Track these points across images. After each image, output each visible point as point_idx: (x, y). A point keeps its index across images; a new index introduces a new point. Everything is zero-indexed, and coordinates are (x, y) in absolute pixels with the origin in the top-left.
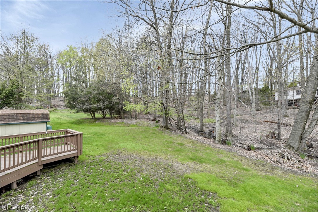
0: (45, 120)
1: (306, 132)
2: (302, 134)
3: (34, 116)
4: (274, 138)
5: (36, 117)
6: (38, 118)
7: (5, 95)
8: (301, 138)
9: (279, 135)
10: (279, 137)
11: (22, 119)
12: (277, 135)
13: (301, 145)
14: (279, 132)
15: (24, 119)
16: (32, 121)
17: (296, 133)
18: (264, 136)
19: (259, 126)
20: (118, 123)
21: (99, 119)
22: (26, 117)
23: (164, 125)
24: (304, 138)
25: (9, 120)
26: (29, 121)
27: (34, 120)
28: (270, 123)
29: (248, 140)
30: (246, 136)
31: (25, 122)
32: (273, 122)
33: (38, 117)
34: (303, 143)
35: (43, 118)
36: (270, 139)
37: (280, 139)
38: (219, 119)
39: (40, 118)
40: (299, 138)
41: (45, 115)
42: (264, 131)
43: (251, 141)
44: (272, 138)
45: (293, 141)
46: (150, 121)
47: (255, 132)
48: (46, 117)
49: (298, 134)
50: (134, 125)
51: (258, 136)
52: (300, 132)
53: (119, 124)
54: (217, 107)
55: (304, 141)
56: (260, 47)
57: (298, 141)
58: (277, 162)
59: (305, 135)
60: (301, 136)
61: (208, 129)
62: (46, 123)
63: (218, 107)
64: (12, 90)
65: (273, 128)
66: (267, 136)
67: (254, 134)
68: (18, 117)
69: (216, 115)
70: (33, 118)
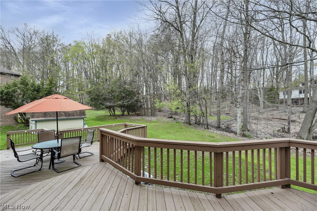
0: (82, 117)
1: (313, 125)
2: (310, 127)
3: (73, 113)
4: (284, 132)
5: (75, 113)
6: (77, 115)
7: (45, 93)
8: (310, 130)
9: (289, 129)
10: (289, 131)
11: (64, 115)
12: (288, 129)
13: (310, 136)
14: (289, 127)
15: (66, 116)
16: (73, 117)
17: (306, 127)
18: (276, 131)
19: (269, 122)
20: (138, 120)
21: (119, 116)
22: (67, 114)
23: (187, 121)
24: (312, 131)
25: (54, 116)
26: (70, 117)
27: (73, 116)
28: (278, 120)
29: (263, 134)
30: (260, 130)
31: (67, 118)
32: (280, 119)
33: (77, 113)
34: (311, 134)
35: (80, 114)
36: (281, 133)
37: (290, 133)
38: (240, 116)
39: (78, 114)
40: (308, 131)
41: (82, 112)
42: (275, 126)
43: (266, 134)
44: (283, 132)
45: (303, 133)
46: (167, 118)
47: (267, 127)
48: (83, 113)
49: (307, 127)
50: (154, 122)
51: (270, 131)
52: (309, 126)
53: (141, 121)
54: (238, 105)
55: (312, 133)
56: (267, 48)
57: (307, 133)
58: (293, 149)
59: (313, 128)
60: (310, 129)
61: (223, 125)
62: (84, 119)
63: (240, 105)
64: (51, 88)
65: (282, 124)
66: (279, 131)
67: (267, 130)
68: (61, 114)
69: (238, 112)
70: (73, 115)
